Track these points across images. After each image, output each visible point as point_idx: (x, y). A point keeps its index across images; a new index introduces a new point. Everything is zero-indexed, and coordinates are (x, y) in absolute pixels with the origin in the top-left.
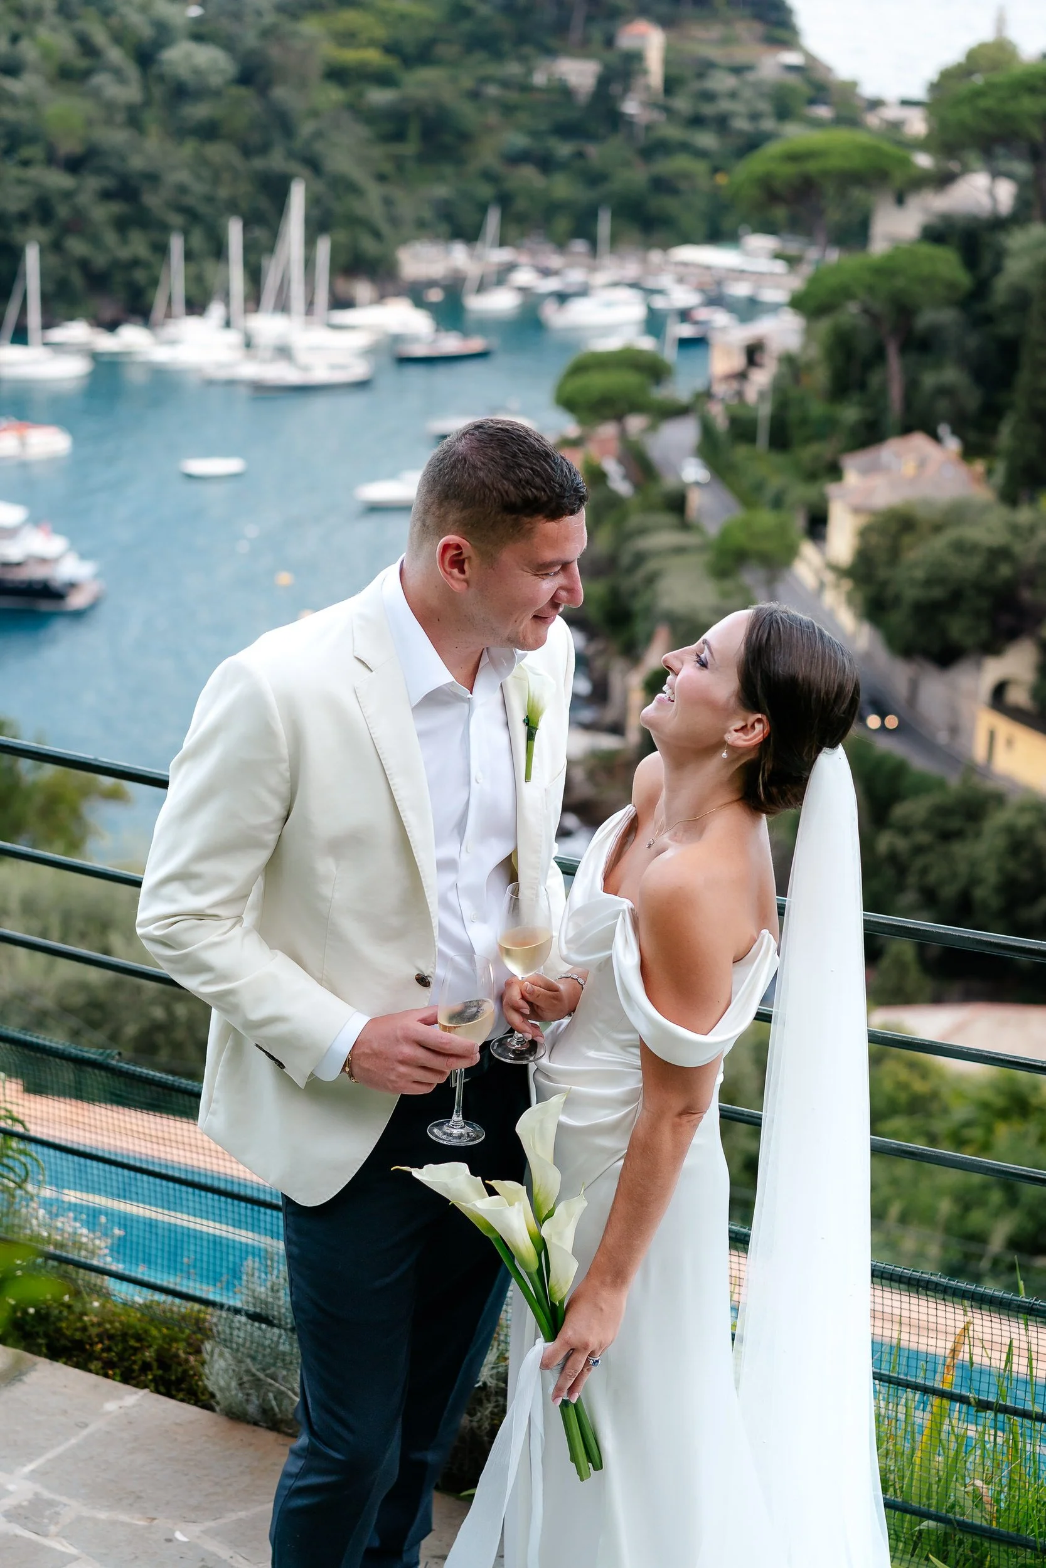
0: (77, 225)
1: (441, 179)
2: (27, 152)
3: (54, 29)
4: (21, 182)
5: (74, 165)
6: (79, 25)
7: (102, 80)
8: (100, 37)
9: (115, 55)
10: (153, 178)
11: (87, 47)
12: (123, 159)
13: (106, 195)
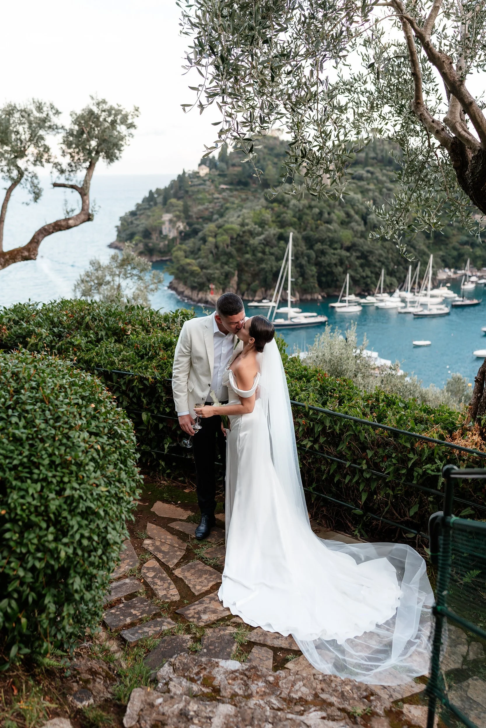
0: (351, 266)
1: (441, 250)
2: (336, 246)
3: (339, 210)
4: (334, 254)
5: (348, 249)
6: (346, 209)
7: (353, 224)
8: (352, 212)
9: (357, 217)
10: (371, 252)
11: (348, 215)
12: (362, 247)
13: (358, 258)
